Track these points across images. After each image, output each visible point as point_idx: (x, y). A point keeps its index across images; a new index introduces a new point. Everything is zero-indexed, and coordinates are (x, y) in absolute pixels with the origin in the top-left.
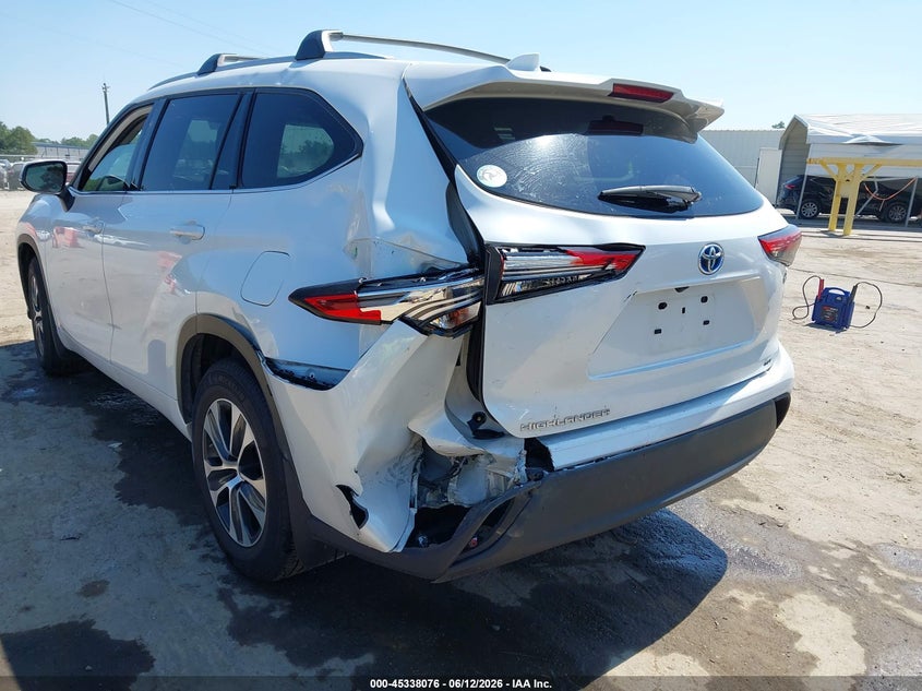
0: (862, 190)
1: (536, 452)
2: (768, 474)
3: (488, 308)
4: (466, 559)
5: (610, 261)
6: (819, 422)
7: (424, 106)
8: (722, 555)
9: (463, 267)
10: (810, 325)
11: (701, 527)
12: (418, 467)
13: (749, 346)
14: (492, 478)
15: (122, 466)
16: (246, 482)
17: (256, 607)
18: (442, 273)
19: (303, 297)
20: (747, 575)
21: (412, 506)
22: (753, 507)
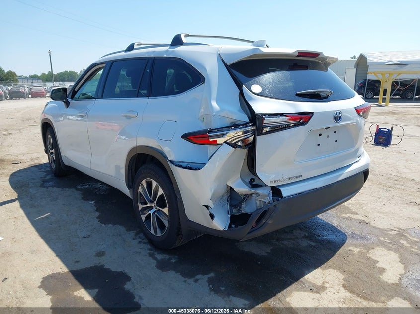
0: (393, 85)
1: (276, 191)
2: (360, 204)
3: (258, 138)
4: (252, 231)
5: (301, 119)
6: (380, 184)
7: (228, 64)
8: (345, 234)
9: (247, 123)
10: (373, 145)
11: (335, 224)
12: (229, 200)
13: (353, 150)
14: (258, 202)
15: (97, 210)
16: (159, 210)
17: (165, 259)
18: (239, 125)
19: (186, 137)
20: (355, 241)
21: (228, 214)
22: (355, 217)
